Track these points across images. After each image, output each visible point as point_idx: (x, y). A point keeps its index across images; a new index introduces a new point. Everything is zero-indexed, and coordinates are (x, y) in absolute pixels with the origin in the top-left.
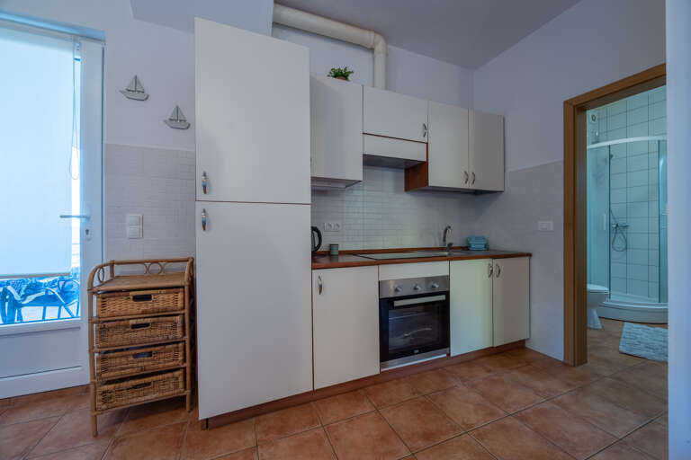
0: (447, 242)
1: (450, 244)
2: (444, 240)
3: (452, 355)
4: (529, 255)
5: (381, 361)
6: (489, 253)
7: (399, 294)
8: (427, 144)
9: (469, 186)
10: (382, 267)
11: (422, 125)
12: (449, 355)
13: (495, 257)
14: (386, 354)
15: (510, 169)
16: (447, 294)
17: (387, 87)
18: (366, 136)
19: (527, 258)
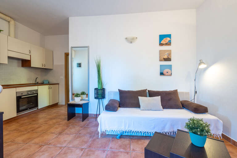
0: (37, 82)
1: (38, 82)
2: (36, 81)
3: (39, 108)
4: (59, 84)
5: (17, 113)
6: (49, 84)
7: (23, 95)
8: (31, 56)
9: (43, 67)
10: (17, 88)
11: (29, 50)
12: (38, 109)
13: (50, 85)
14: (18, 111)
15: (54, 64)
16: (37, 94)
17: (15, 37)
18: (9, 51)
19: (58, 85)
